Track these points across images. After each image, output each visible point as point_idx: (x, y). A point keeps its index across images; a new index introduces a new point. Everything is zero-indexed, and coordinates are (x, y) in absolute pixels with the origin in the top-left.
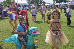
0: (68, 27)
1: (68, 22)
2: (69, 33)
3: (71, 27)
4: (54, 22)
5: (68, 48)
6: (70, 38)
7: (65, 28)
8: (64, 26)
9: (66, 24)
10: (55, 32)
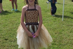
0: (52, 18)
1: (53, 10)
2: (54, 26)
3: (57, 16)
4: (28, 10)
5: (54, 48)
6: (56, 33)
7: (48, 19)
8: (46, 15)
9: (50, 13)
10: (30, 26)
